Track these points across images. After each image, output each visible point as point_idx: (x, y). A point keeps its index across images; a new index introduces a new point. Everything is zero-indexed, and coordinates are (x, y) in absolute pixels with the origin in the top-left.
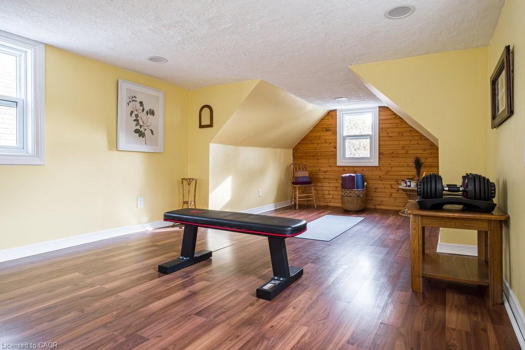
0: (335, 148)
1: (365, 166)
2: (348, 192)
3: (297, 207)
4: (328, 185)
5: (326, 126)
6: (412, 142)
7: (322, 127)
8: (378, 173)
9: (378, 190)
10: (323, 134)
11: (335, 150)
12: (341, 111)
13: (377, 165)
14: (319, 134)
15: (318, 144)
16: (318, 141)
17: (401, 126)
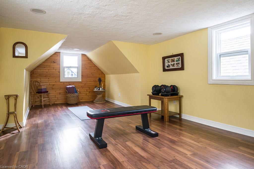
0: (59, 72)
1: (75, 82)
2: (73, 95)
3: (43, 107)
4: (55, 92)
5: (54, 60)
6: (95, 71)
7: (52, 60)
8: (82, 85)
9: (81, 93)
10: (52, 64)
11: (59, 73)
12: (62, 53)
13: (81, 81)
14: (49, 64)
15: (49, 70)
16: (49, 68)
17: (91, 64)
